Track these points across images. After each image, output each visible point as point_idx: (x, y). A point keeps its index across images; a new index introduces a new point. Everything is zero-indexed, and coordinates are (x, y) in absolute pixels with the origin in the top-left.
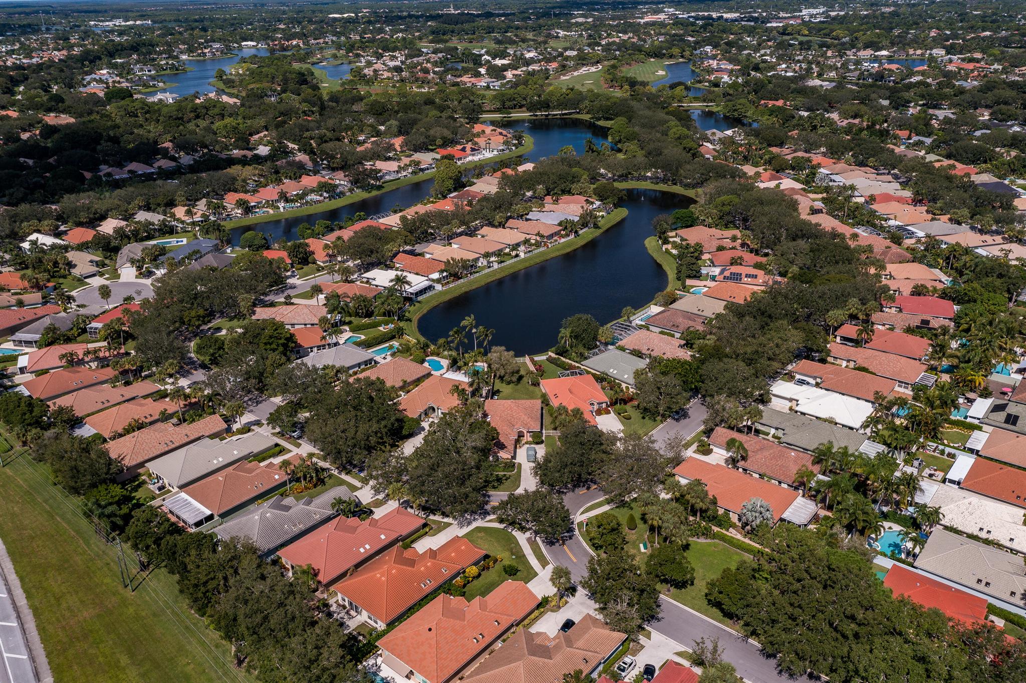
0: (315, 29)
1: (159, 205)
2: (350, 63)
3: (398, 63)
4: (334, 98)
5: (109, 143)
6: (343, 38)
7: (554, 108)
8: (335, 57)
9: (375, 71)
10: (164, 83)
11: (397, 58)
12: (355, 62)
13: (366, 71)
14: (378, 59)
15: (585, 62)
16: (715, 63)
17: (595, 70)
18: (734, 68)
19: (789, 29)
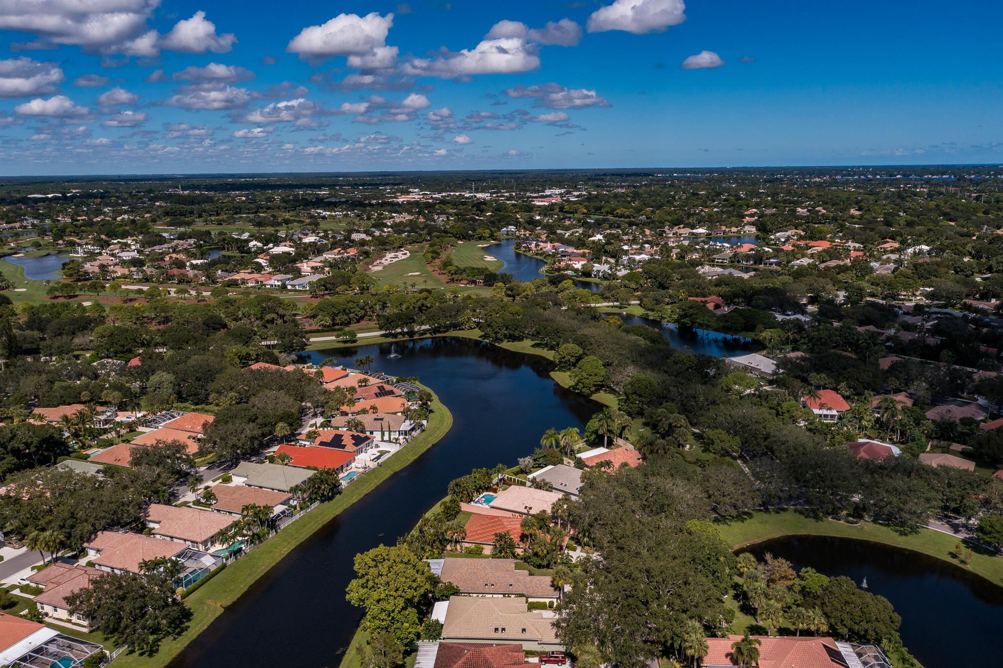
0: (9, 211)
2: (60, 252)
3: (135, 254)
4: (36, 321)
6: (47, 221)
7: (422, 321)
8: (37, 245)
9: (103, 267)
11: (129, 246)
12: (67, 252)
13: (88, 266)
14: (102, 247)
15: (387, 247)
16: (549, 246)
17: (404, 257)
18: (581, 251)
19: (567, 208)
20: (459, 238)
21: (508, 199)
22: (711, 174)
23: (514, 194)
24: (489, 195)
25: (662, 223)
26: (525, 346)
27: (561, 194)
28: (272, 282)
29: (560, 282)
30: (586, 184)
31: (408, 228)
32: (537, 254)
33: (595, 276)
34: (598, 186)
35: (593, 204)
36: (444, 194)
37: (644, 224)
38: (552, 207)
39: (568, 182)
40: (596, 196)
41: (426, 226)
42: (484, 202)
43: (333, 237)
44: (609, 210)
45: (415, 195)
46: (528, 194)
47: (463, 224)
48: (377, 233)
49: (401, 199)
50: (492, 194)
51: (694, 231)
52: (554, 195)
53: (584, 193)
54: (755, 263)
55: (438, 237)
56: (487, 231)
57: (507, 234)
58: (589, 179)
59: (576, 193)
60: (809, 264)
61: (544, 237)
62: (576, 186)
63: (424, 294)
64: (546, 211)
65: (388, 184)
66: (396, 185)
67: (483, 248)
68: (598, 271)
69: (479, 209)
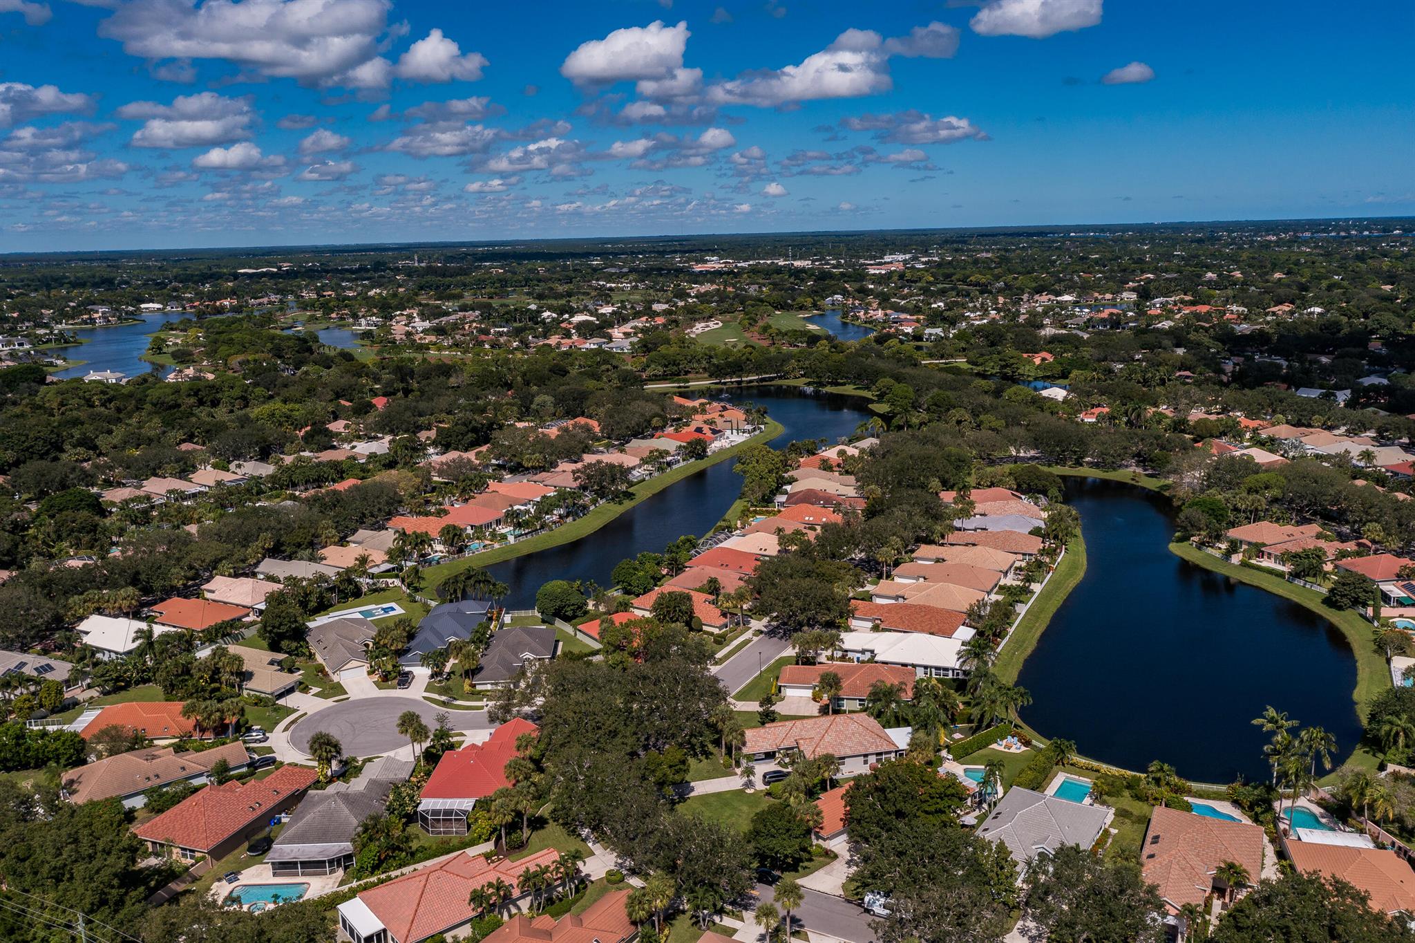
1: (299, 545)
2: (339, 326)
5: (79, 449)
7: (749, 373)
8: (313, 319)
9: (409, 334)
10: (65, 360)
14: (386, 319)
15: (697, 316)
16: (880, 313)
17: (716, 326)
18: (915, 317)
19: (908, 275)
20: (776, 308)
21: (834, 267)
22: (1124, 232)
23: (843, 261)
24: (810, 262)
25: (1022, 291)
26: (849, 390)
27: (905, 260)
28: (587, 346)
29: (886, 341)
30: (942, 248)
31: (716, 298)
32: (866, 322)
33: (927, 340)
34: (957, 250)
35: (943, 271)
36: (751, 262)
37: (1000, 291)
38: (890, 275)
39: (917, 245)
40: (950, 263)
41: (737, 296)
42: (803, 270)
43: (633, 307)
44: (961, 277)
45: (714, 263)
46: (862, 261)
47: (780, 293)
48: (681, 304)
49: (698, 268)
50: (813, 261)
51: (1059, 298)
52: (895, 261)
53: (936, 259)
54: (1112, 328)
55: (753, 306)
56: (809, 300)
57: (833, 304)
58: (946, 242)
59: (924, 259)
60: (1170, 327)
61: (875, 305)
62: (926, 251)
63: (749, 349)
64: (880, 279)
65: (675, 252)
66: (686, 252)
67: (804, 318)
68: (931, 335)
69: (797, 277)
